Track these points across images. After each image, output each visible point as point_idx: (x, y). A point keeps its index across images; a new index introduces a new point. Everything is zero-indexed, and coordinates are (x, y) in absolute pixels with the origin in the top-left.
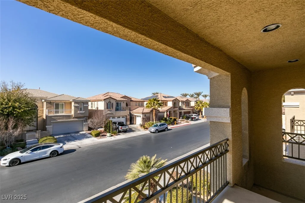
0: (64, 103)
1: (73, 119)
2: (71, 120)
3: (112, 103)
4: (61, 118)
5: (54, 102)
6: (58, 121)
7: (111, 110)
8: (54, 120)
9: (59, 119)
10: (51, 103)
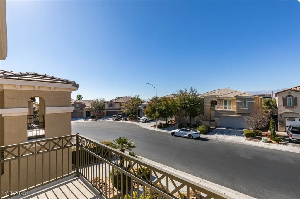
0: (231, 100)
1: (237, 115)
2: (234, 115)
3: (294, 98)
4: (226, 113)
5: (222, 99)
6: (223, 115)
7: (294, 108)
8: (220, 114)
9: (224, 114)
10: (220, 99)
